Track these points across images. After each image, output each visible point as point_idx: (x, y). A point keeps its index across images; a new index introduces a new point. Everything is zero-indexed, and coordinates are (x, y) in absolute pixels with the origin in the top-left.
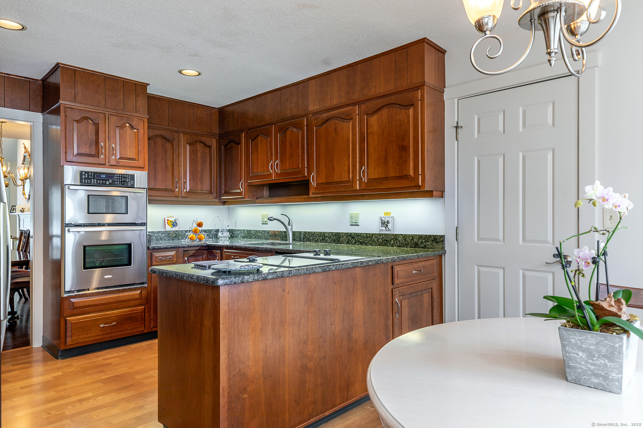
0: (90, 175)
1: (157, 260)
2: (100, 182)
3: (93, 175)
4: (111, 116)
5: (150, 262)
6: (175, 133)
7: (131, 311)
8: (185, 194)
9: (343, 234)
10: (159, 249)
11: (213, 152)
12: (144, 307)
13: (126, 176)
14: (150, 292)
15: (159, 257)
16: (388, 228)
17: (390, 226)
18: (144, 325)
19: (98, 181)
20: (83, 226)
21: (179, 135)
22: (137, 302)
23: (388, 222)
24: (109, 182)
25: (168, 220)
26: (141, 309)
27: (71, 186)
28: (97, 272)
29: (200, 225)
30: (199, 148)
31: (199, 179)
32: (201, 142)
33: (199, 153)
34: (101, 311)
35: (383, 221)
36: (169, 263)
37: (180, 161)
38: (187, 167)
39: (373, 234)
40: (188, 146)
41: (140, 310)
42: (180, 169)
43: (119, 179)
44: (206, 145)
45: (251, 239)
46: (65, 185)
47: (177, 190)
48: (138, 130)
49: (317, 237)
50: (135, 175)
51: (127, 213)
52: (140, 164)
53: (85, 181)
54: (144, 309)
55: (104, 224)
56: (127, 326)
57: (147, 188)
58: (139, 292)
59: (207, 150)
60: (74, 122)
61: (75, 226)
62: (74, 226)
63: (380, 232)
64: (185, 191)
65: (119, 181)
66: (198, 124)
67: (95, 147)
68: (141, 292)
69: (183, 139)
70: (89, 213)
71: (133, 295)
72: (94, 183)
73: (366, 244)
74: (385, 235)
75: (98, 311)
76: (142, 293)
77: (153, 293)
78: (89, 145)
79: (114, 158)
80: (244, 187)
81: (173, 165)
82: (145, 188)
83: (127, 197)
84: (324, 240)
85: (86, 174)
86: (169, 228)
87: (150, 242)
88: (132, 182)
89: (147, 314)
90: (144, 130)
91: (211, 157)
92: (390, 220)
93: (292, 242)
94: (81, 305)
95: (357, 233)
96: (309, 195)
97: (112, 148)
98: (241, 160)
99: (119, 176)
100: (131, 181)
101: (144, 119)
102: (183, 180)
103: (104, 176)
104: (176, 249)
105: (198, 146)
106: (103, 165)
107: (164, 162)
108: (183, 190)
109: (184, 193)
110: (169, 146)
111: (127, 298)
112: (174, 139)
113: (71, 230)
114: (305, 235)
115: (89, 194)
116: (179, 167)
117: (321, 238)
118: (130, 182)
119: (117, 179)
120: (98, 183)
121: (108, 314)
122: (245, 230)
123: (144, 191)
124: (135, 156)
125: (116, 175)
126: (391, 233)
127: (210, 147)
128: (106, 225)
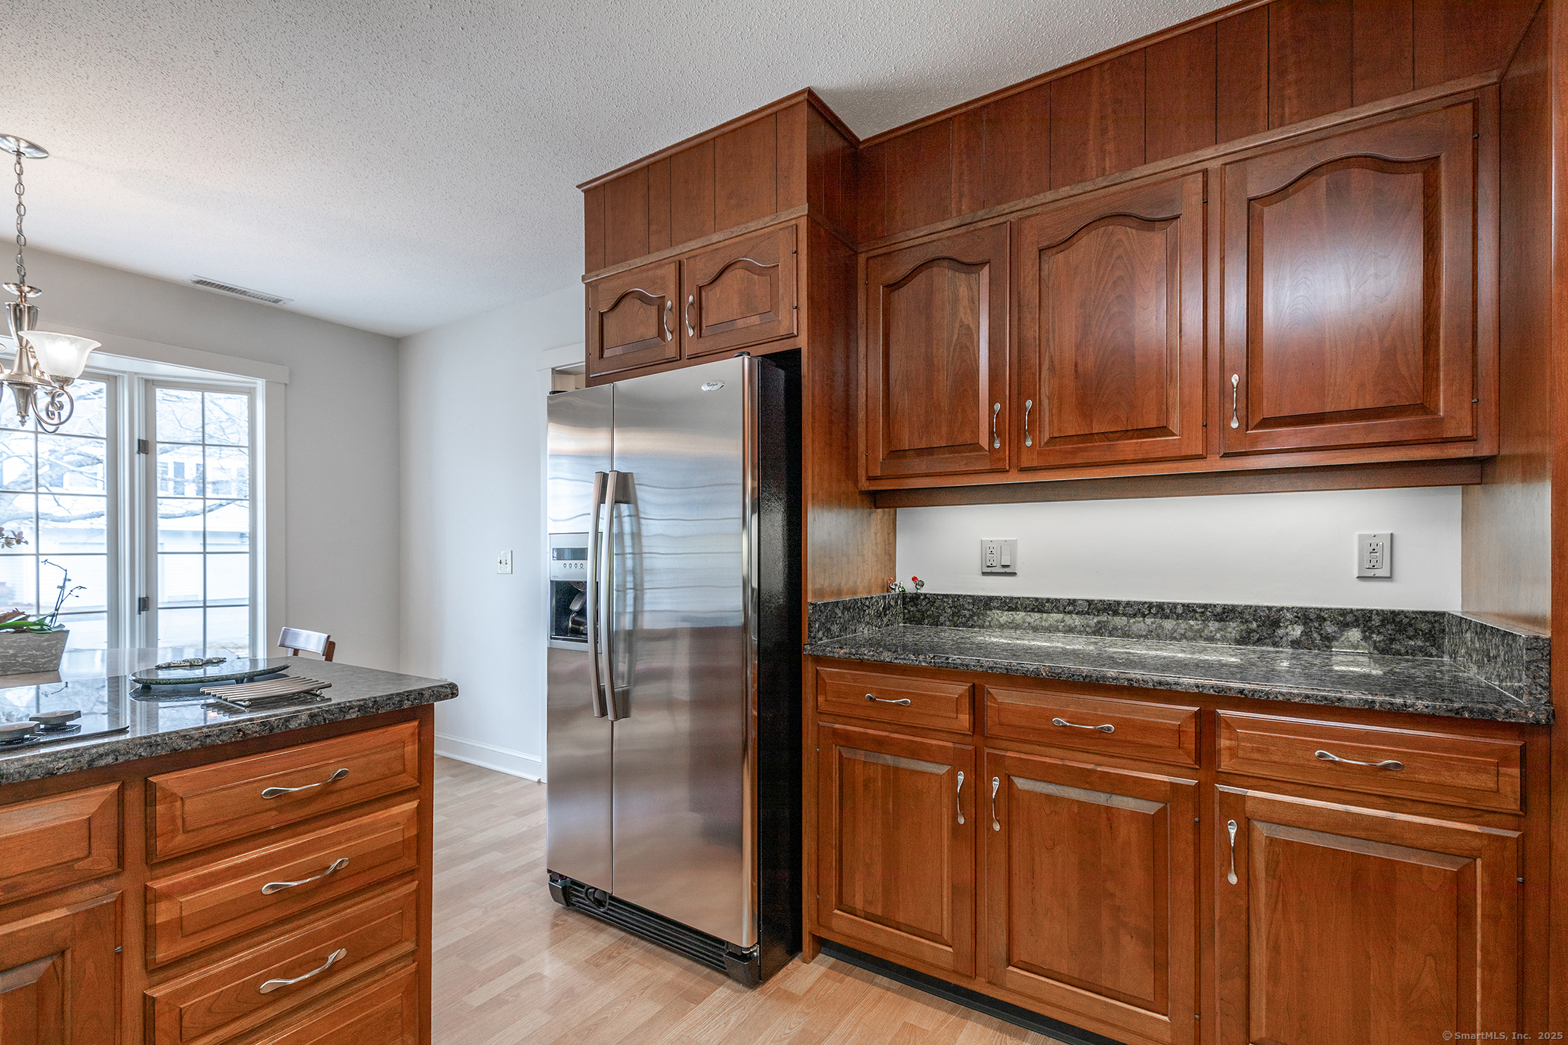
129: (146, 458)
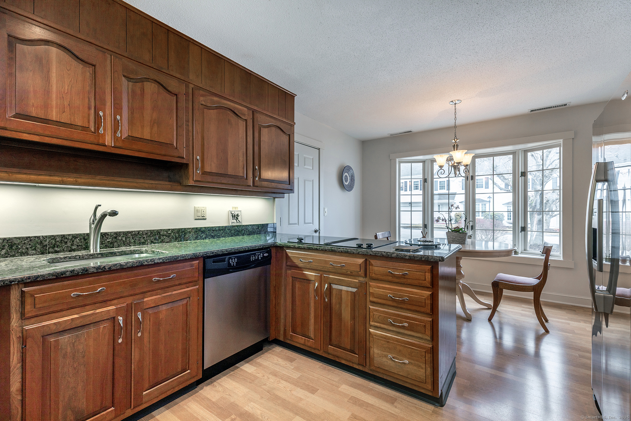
16: (238, 220)
17: (239, 218)
23: (237, 215)
35: (233, 215)
49: (144, 238)
63: (232, 225)
73: (218, 237)
74: (237, 226)
84: (157, 240)
92: (239, 214)
114: (115, 238)
126: (241, 224)
129: (524, 178)
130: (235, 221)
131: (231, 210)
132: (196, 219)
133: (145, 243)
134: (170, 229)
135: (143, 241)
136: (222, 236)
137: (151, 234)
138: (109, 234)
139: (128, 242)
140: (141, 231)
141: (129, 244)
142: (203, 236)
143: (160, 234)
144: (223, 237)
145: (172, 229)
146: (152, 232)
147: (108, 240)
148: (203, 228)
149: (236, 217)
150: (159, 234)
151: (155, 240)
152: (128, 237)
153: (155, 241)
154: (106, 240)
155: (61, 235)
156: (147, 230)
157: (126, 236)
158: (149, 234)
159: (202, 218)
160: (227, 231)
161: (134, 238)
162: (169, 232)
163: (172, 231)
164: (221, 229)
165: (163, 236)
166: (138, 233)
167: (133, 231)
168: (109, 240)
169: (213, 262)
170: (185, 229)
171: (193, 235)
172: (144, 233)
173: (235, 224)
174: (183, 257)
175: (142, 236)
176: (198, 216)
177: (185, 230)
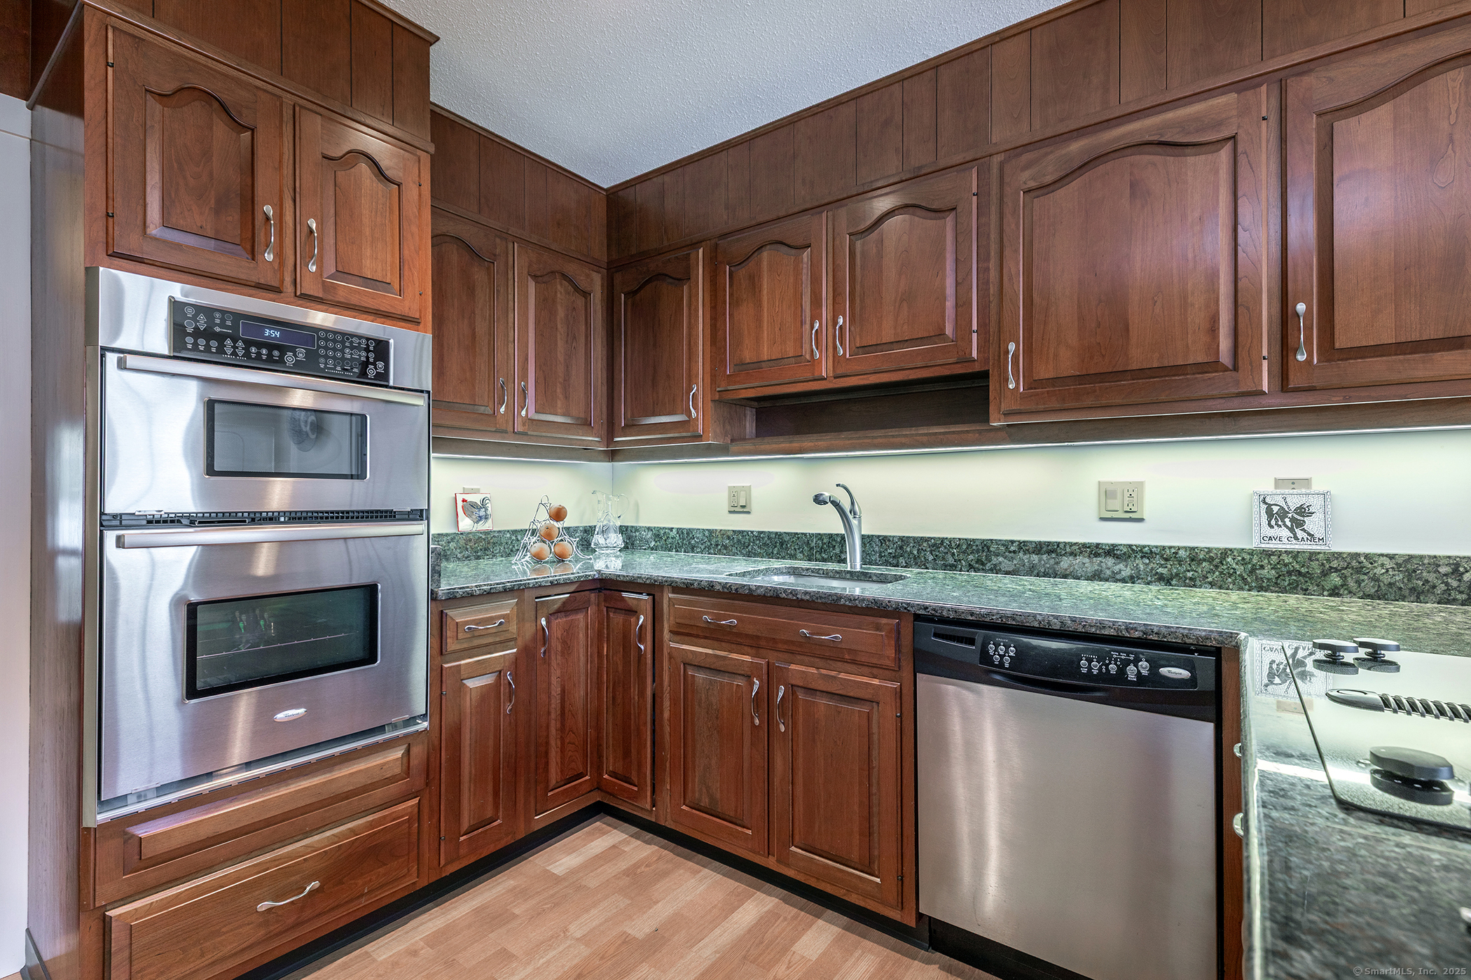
0: (218, 321)
1: (460, 636)
2: (259, 354)
3: (229, 323)
4: (304, 111)
5: (439, 643)
6: (498, 240)
7: (371, 825)
8: (524, 424)
9: (1073, 548)
10: (468, 598)
11: (595, 311)
12: (416, 801)
13: (359, 343)
14: (437, 743)
15: (467, 623)
16: (1304, 530)
17: (1312, 524)
18: (418, 865)
19: (253, 350)
20: (185, 522)
21: (507, 247)
22: (393, 789)
23: (1303, 511)
24: (296, 356)
25: (464, 501)
26: (410, 810)
27: (129, 357)
28: (244, 703)
29: (558, 515)
30: (561, 293)
31: (560, 383)
32: (564, 276)
33: (559, 307)
34: (262, 849)
35: (1275, 509)
36: (498, 639)
37: (511, 324)
38: (530, 345)
39: (1226, 553)
40: (532, 285)
41: (403, 817)
42: (511, 351)
43: (335, 350)
44: (577, 289)
45: (693, 552)
46: (104, 349)
47: (502, 410)
48: (399, 185)
49: (953, 554)
50: (391, 341)
51: (360, 476)
52: (409, 305)
53: (195, 345)
54: (416, 810)
55: (276, 514)
56: (360, 882)
57: (430, 390)
58: (398, 753)
59: (580, 302)
60: (148, 96)
61: (149, 522)
62: (145, 522)
63: (1263, 546)
64: (523, 413)
65: (334, 358)
66: (559, 224)
67: (237, 217)
68: (408, 751)
69: (519, 260)
70: (211, 471)
71: (381, 766)
72: (234, 354)
73: (1192, 583)
74: (1295, 555)
75: (249, 854)
76: (411, 753)
77: (446, 747)
78: (213, 201)
79: (314, 268)
80: (700, 405)
81: (491, 334)
82: (422, 391)
83: (363, 417)
84: (983, 564)
85: (202, 317)
86: (466, 524)
87: (436, 577)
88: (381, 364)
89: (426, 824)
90: (420, 190)
91: (589, 325)
92: (1316, 504)
93: (861, 568)
94: (176, 843)
95: (1144, 547)
96: (987, 421)
97: (306, 230)
98: (692, 327)
99: (335, 341)
100: (376, 360)
101: (419, 153)
102: (519, 384)
103: (272, 333)
104: (516, 594)
105: (559, 287)
106: (271, 290)
107: (466, 321)
108: (519, 413)
109: (520, 419)
110: (479, 275)
111: (362, 781)
112: (495, 255)
113: (127, 540)
114: (901, 548)
115: (213, 397)
116: (508, 342)
117: (971, 557)
118: (372, 364)
119: (326, 348)
120: (253, 356)
121: (289, 857)
122: (671, 529)
123: (421, 402)
124: (389, 274)
125: (322, 334)
126: (1323, 547)
127: (586, 294)
128: (282, 519)
130: (1285, 533)
131: (1267, 487)
132: (1103, 519)
133: (956, 567)
134: (1015, 541)
135: (951, 561)
136: (1210, 583)
137: (967, 548)
138: (891, 539)
139: (923, 559)
140: (947, 538)
141: (924, 565)
142: (1120, 570)
143: (988, 550)
144: (1212, 585)
145: (1019, 541)
146: (970, 543)
147: (889, 551)
148: (1122, 548)
149: (1293, 520)
150: (986, 550)
151: (977, 563)
152: (922, 549)
153: (977, 566)
154: (886, 550)
155: (829, 534)
156: (960, 539)
157: (919, 546)
158: (964, 547)
159: (1127, 515)
160: (1234, 566)
161: (934, 553)
162: (1012, 548)
163: (1019, 545)
164: (1201, 557)
165: (997, 555)
166: (942, 543)
167: (932, 538)
168: (891, 551)
169: (936, 635)
170: (1058, 544)
171: (1084, 564)
172: (953, 545)
173: (1280, 546)
174: (851, 600)
175: (949, 550)
176: (1109, 509)
177: (1058, 546)
